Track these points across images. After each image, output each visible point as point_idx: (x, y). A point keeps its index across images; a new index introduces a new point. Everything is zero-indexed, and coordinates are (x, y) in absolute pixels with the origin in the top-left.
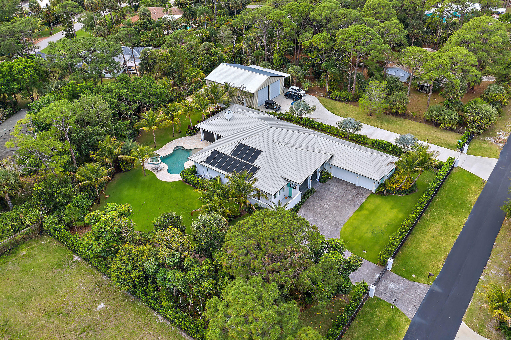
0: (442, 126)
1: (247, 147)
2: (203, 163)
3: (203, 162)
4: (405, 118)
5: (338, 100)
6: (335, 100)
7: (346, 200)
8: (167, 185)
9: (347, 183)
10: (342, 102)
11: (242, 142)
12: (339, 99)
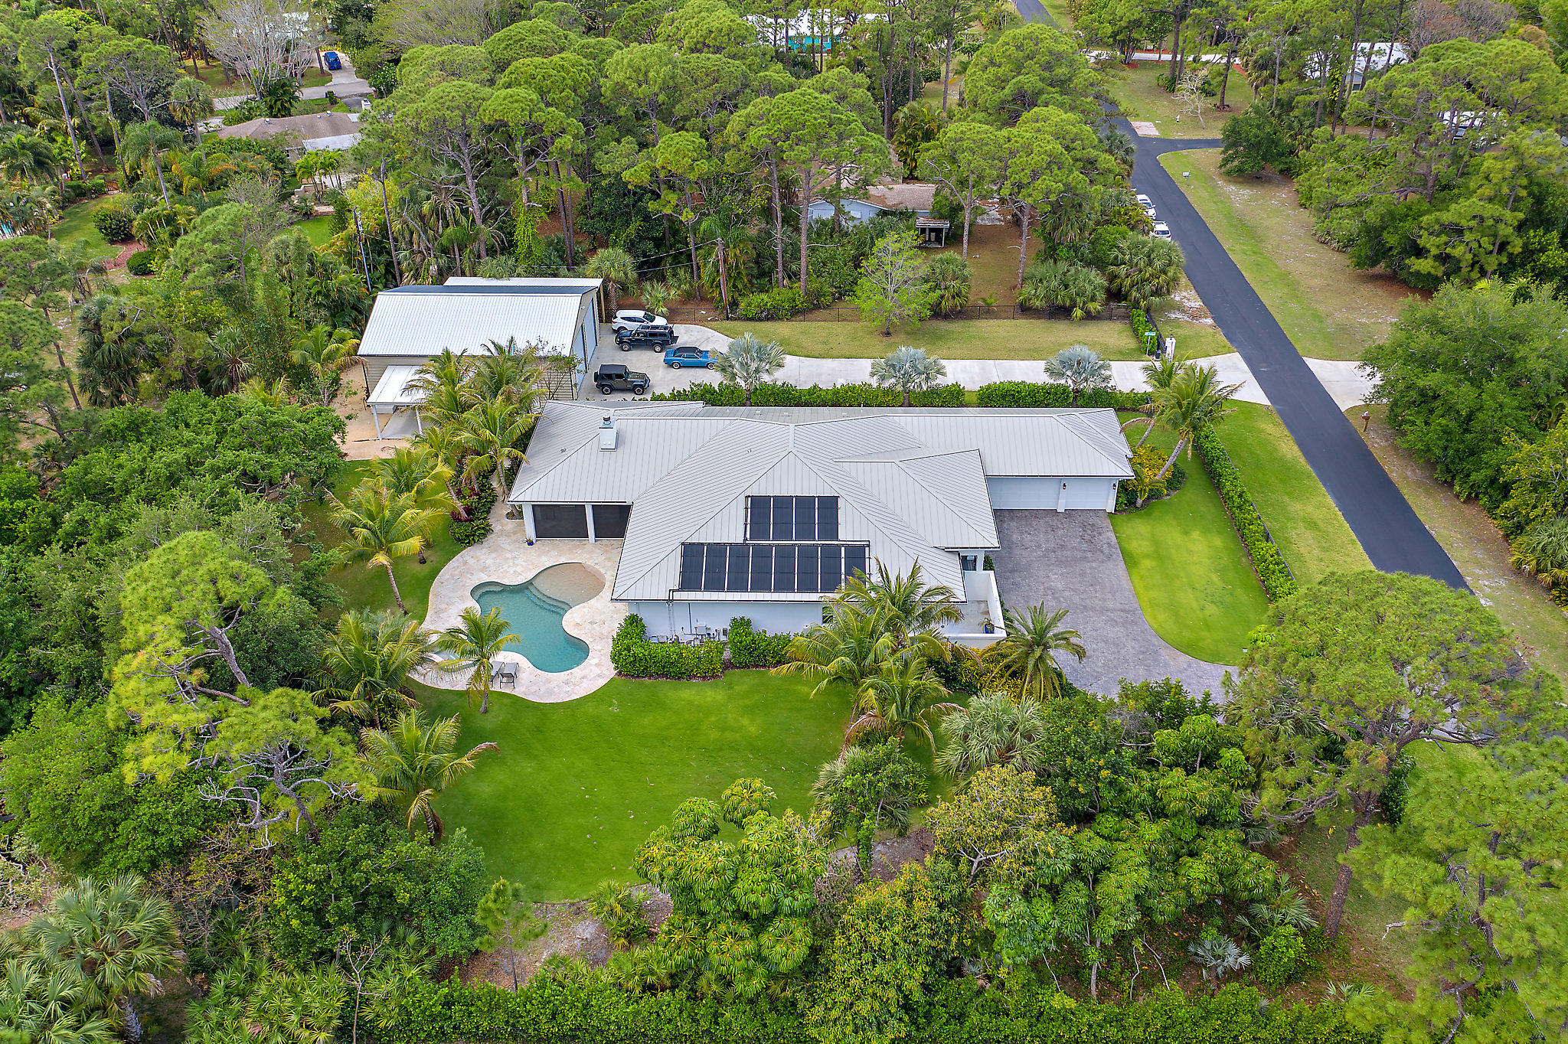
0: (1078, 312)
1: (783, 502)
2: (677, 596)
3: (674, 591)
4: (971, 318)
5: (767, 319)
6: (760, 320)
7: (1079, 555)
8: (591, 709)
9: (1035, 514)
10: (781, 320)
11: (755, 492)
12: (771, 315)
